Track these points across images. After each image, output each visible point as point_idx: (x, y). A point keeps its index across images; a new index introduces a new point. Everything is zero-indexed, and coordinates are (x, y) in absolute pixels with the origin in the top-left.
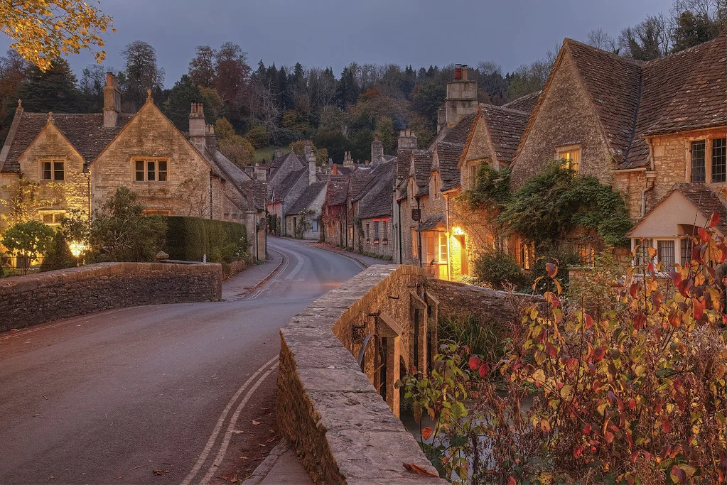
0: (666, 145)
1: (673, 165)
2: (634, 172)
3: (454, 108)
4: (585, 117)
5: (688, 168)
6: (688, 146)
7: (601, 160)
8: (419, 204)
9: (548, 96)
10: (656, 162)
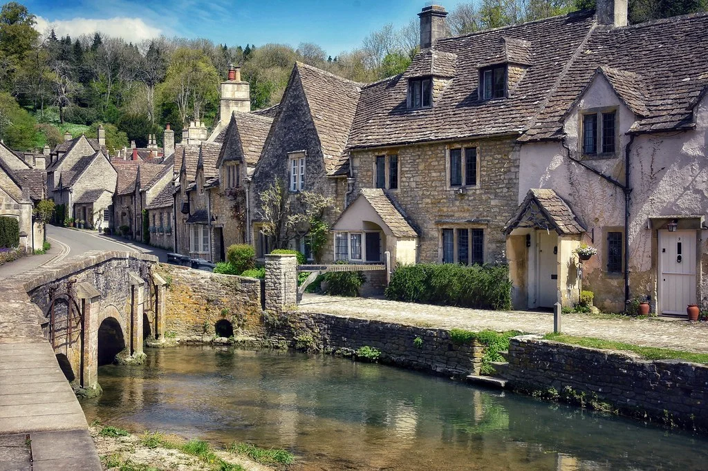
0: (361, 158)
1: (365, 173)
2: (340, 178)
3: (228, 106)
4: (308, 130)
5: (375, 176)
6: (374, 158)
7: (318, 167)
8: (189, 198)
9: (284, 109)
10: (356, 171)
